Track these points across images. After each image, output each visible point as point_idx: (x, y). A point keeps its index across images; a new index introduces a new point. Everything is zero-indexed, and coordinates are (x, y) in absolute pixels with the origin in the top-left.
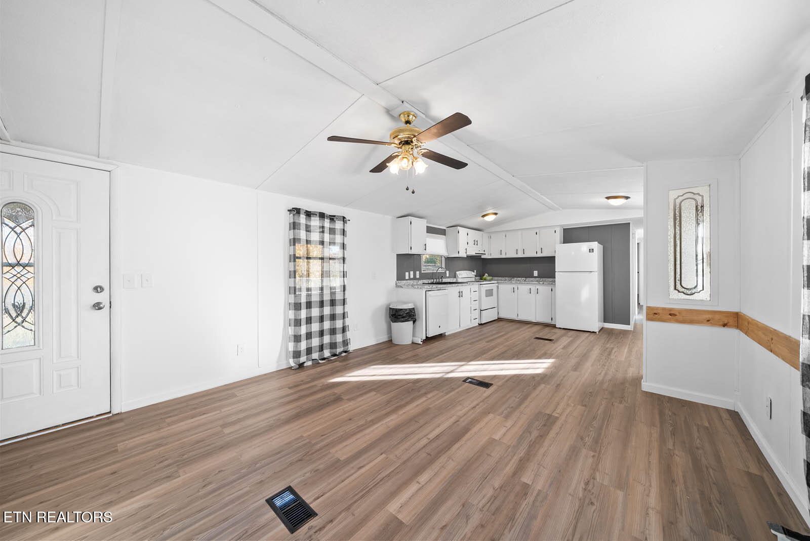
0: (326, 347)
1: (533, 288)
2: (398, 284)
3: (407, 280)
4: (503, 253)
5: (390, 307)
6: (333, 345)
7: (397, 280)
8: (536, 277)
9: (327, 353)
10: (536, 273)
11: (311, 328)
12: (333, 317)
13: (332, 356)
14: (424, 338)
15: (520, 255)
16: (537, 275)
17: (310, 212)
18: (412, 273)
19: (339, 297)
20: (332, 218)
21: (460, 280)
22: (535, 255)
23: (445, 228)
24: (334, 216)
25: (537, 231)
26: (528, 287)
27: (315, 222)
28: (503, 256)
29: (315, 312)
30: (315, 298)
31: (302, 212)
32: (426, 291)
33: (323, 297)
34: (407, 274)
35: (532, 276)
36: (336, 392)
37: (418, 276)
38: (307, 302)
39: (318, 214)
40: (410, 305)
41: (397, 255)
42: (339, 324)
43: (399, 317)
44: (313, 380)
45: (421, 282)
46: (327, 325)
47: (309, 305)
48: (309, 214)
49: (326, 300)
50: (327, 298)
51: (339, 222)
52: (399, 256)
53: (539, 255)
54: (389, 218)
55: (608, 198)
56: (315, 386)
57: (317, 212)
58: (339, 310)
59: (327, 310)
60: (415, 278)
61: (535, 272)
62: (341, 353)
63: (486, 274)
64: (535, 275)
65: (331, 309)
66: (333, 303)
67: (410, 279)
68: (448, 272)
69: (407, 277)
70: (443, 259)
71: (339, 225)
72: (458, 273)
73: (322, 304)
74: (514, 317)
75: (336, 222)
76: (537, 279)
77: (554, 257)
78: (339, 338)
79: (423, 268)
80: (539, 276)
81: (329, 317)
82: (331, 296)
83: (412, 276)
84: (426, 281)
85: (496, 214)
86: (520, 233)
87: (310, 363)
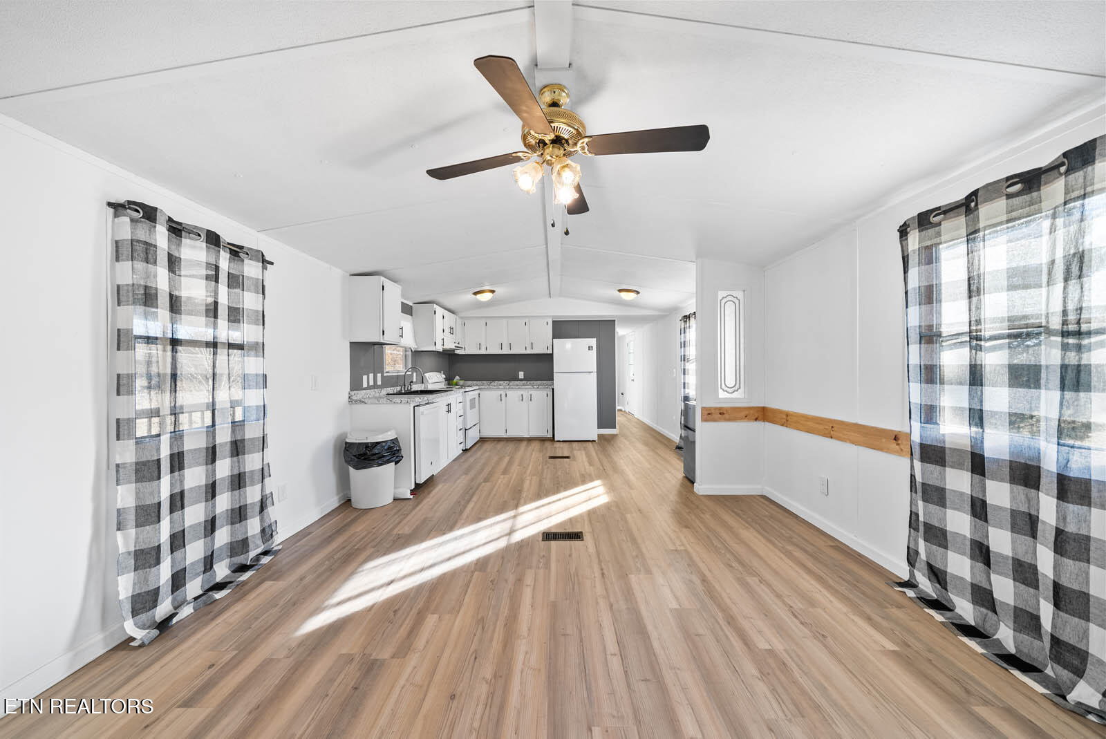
0: (219, 555)
1: (526, 393)
2: (354, 398)
3: (365, 389)
4: (483, 347)
5: (348, 441)
6: (240, 546)
7: (351, 390)
8: (521, 380)
9: (222, 571)
10: (521, 375)
11: (183, 519)
12: (238, 481)
13: (234, 572)
14: (413, 487)
15: (506, 351)
16: (523, 377)
17: (180, 224)
18: (371, 376)
19: (251, 432)
20: (236, 252)
21: (430, 387)
22: (523, 352)
23: (411, 304)
24: (241, 247)
25: (527, 320)
26: (520, 392)
27: (194, 252)
28: (483, 352)
29: (194, 477)
30: (194, 443)
31: (161, 219)
32: (414, 407)
33: (214, 438)
34: (365, 377)
35: (517, 379)
36: (344, 651)
37: (379, 383)
38: (172, 456)
39: (203, 236)
40: (389, 433)
41: (350, 343)
42: (252, 494)
43: (372, 458)
44: (245, 649)
45: (384, 392)
46: (224, 502)
47: (178, 461)
48: (176, 230)
49: (221, 445)
50: (224, 437)
51: (251, 262)
52: (353, 345)
53: (529, 351)
54: (337, 273)
55: (620, 291)
56: (268, 662)
57: (201, 229)
58: (252, 462)
59: (224, 468)
60: (375, 386)
61: (520, 373)
62: (257, 558)
63: (457, 377)
64: (520, 377)
65: (232, 462)
66: (237, 448)
67: (369, 387)
68: (415, 374)
69: (365, 385)
70: (409, 353)
71: (251, 269)
72: (427, 375)
73: (212, 455)
74: (502, 434)
75: (246, 261)
76: (524, 382)
77: (551, 356)
78: (253, 526)
79: (388, 368)
80: (526, 379)
81: (227, 482)
82: (233, 431)
83: (371, 383)
84: (390, 390)
85: (493, 292)
86: (505, 321)
87: (187, 611)
